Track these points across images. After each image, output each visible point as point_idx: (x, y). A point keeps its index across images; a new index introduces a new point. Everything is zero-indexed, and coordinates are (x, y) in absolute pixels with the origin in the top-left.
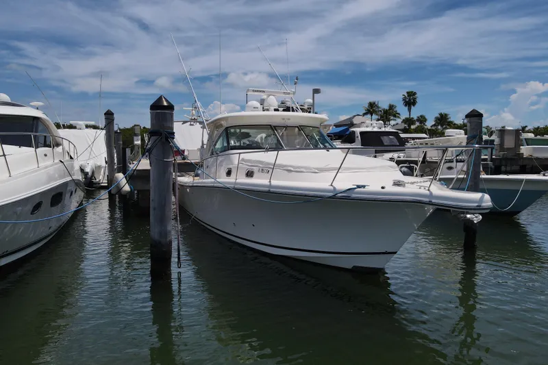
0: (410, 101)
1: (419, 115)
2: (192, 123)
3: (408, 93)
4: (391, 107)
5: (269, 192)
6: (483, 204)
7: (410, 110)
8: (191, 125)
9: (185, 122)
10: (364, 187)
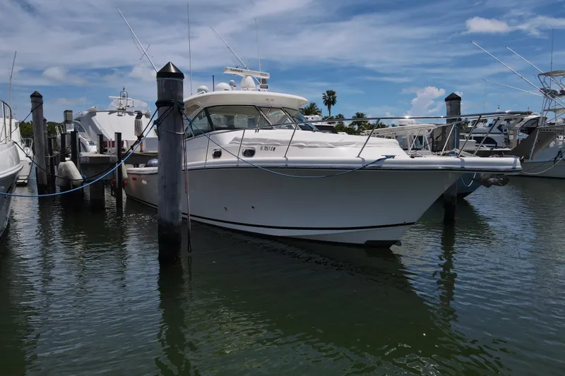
0: (330, 100)
1: (337, 114)
2: (120, 113)
3: (328, 92)
4: (313, 105)
5: (287, 168)
6: (517, 167)
7: (329, 108)
8: (119, 115)
9: (111, 112)
10: (393, 157)
